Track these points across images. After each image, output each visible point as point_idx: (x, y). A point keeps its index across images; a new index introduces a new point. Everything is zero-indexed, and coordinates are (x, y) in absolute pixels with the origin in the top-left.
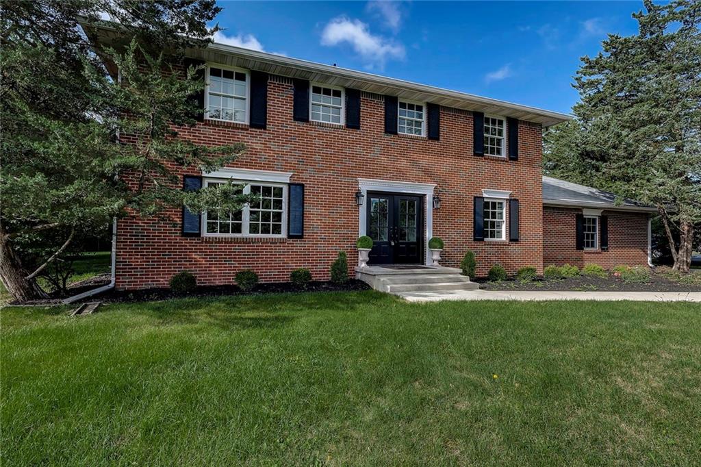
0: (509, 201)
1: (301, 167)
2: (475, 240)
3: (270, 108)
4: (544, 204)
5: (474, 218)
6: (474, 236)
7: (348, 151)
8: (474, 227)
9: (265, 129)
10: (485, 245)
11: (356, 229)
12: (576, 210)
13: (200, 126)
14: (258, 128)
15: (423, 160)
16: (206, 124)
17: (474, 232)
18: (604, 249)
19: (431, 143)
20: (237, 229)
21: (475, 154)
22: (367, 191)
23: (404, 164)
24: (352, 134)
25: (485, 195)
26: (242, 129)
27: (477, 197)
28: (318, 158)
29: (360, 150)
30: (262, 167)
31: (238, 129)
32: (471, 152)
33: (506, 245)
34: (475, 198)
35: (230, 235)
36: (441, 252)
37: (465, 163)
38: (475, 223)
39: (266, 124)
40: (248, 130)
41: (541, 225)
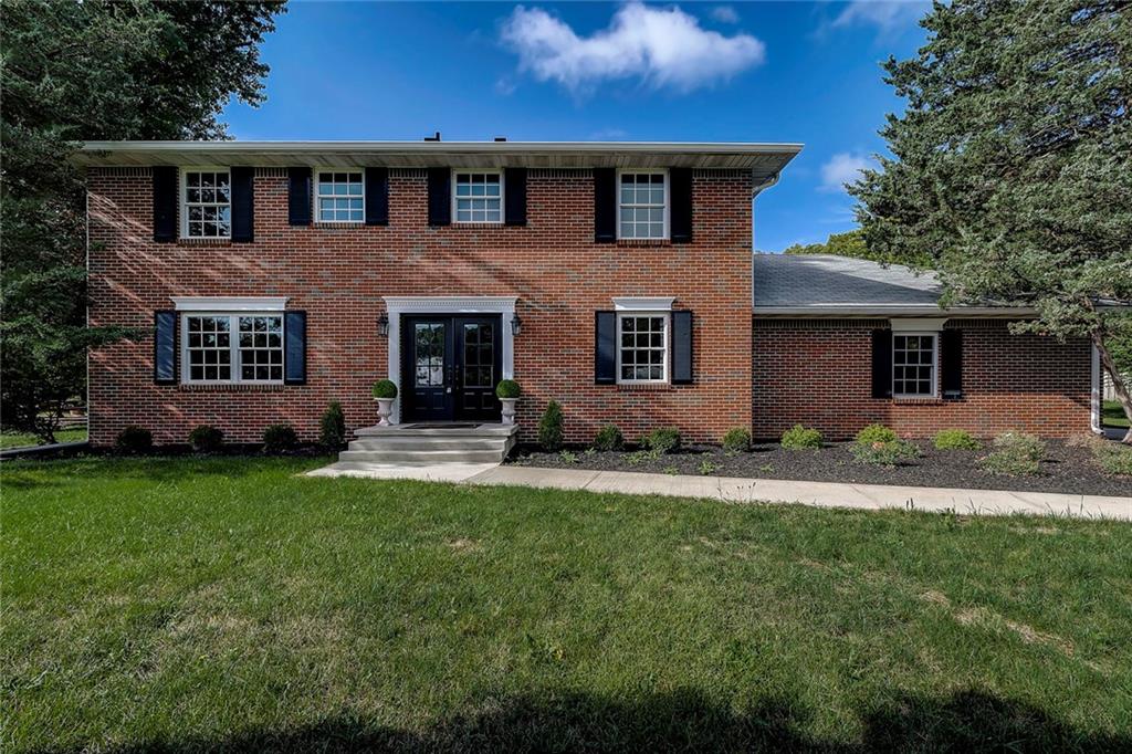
0: (673, 313)
1: (301, 288)
2: (597, 382)
3: (258, 214)
4: (754, 315)
5: (597, 347)
6: (596, 376)
7: (370, 259)
8: (596, 362)
9: (252, 241)
10: (620, 391)
11: (384, 371)
12: (872, 322)
13: (172, 248)
14: (243, 242)
15: (496, 258)
16: (179, 246)
17: (596, 369)
18: (951, 397)
19: (512, 232)
20: (226, 374)
21: (598, 240)
22: (401, 314)
23: (461, 268)
24: (376, 235)
25: (618, 308)
26: (223, 246)
27: (602, 312)
28: (325, 273)
29: (389, 255)
30: (249, 293)
31: (218, 246)
32: (592, 237)
33: (665, 391)
34: (597, 313)
35: (219, 382)
36: (517, 402)
37: (578, 257)
38: (597, 354)
39: (253, 236)
40: (230, 246)
41: (748, 354)
